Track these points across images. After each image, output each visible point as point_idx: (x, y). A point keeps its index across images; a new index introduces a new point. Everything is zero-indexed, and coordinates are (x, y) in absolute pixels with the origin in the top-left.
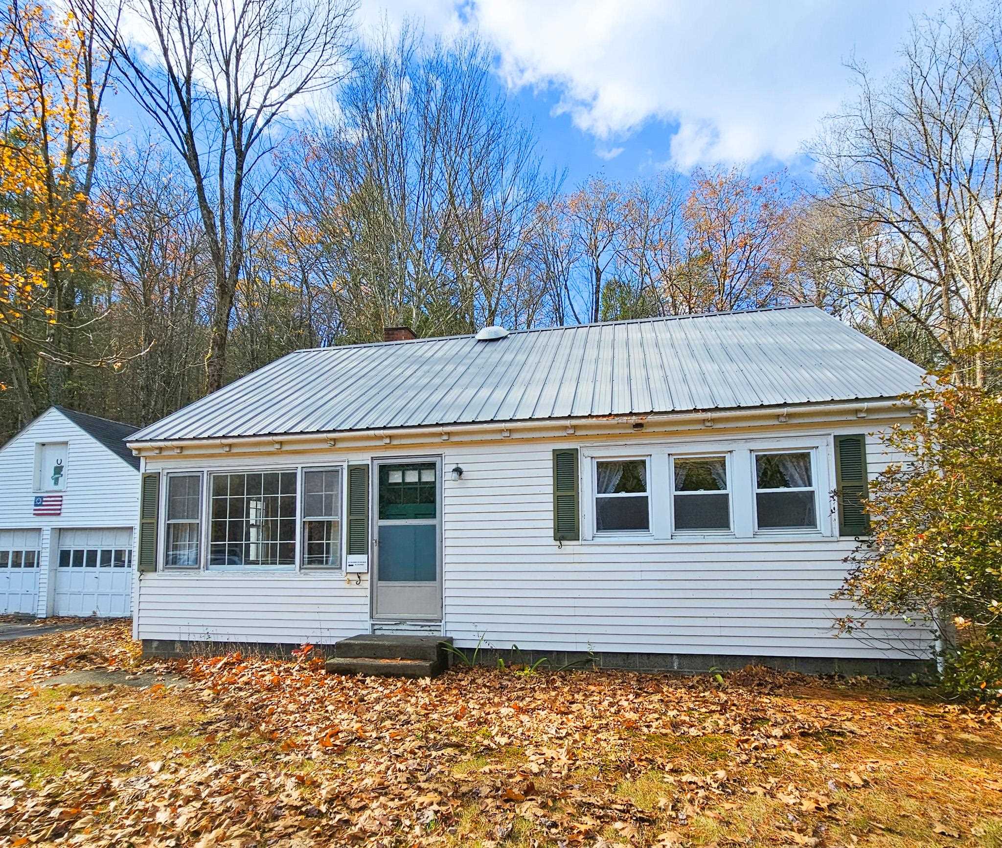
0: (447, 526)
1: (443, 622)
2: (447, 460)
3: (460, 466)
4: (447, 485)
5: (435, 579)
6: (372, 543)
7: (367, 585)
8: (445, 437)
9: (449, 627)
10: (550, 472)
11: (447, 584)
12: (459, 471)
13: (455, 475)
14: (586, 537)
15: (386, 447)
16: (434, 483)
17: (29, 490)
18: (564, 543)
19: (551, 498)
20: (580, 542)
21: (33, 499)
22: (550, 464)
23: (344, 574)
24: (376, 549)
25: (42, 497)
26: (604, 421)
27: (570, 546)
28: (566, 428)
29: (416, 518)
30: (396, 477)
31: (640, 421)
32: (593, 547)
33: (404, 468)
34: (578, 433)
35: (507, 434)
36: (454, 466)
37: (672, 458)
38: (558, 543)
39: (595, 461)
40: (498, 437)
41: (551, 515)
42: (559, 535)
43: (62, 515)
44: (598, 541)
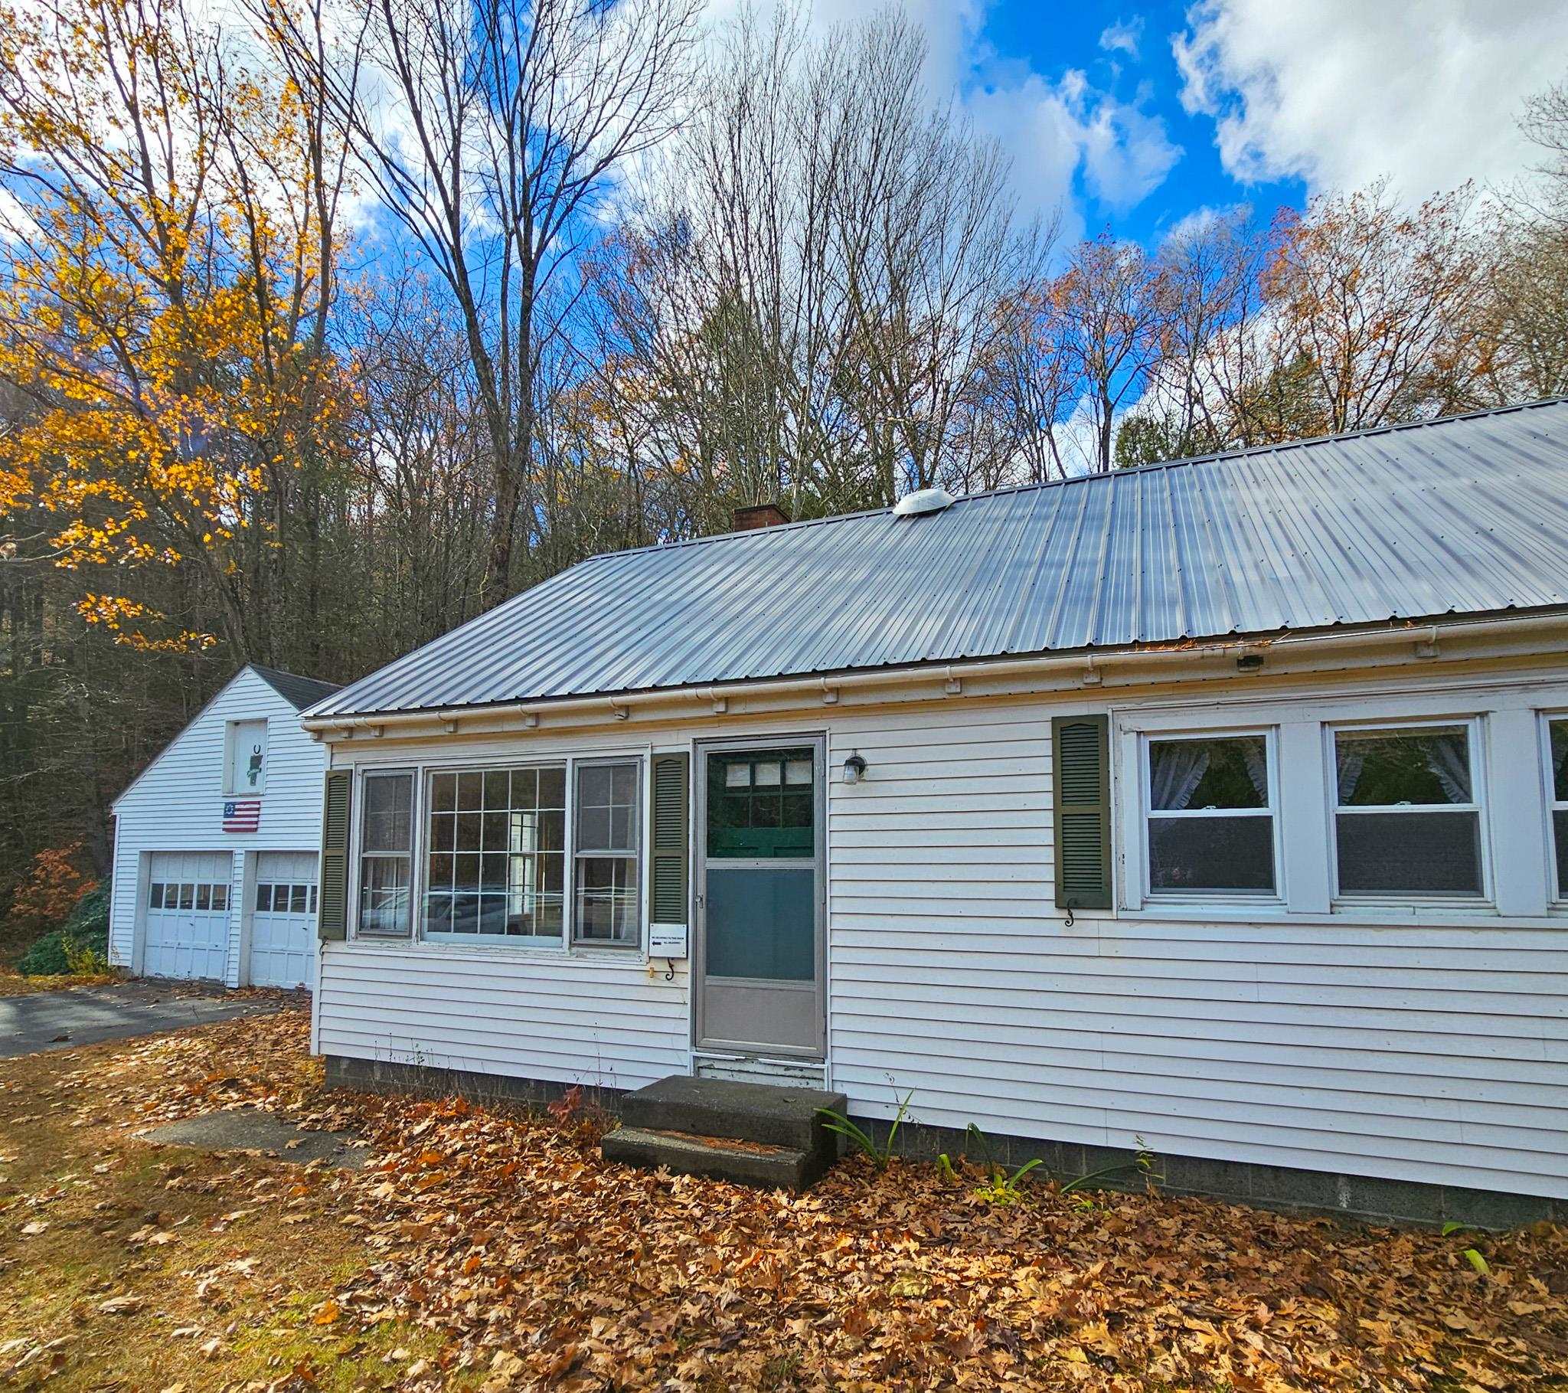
0: (835, 873)
1: (828, 1062)
2: (835, 742)
3: (860, 753)
4: (834, 791)
5: (811, 977)
6: (695, 903)
7: (686, 981)
8: (831, 698)
9: (840, 1074)
10: (1047, 766)
11: (834, 989)
12: (857, 764)
13: (850, 772)
14: (1128, 904)
15: (721, 719)
16: (810, 787)
17: (218, 793)
18: (1076, 913)
19: (1048, 819)
20: (1114, 914)
21: (223, 806)
22: (1047, 748)
23: (645, 958)
24: (702, 913)
25: (234, 804)
26: (1170, 653)
27: (1091, 923)
28: (1082, 671)
29: (776, 856)
30: (738, 777)
31: (1255, 651)
32: (1143, 926)
33: (753, 759)
34: (1108, 682)
35: (955, 688)
36: (849, 755)
37: (1330, 732)
38: (1065, 914)
39: (1146, 742)
40: (937, 694)
41: (1049, 855)
42: (1067, 896)
43: (260, 831)
44: (1152, 911)
